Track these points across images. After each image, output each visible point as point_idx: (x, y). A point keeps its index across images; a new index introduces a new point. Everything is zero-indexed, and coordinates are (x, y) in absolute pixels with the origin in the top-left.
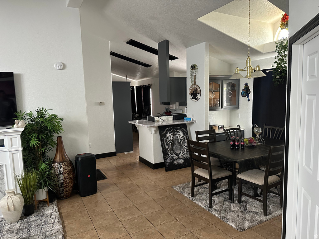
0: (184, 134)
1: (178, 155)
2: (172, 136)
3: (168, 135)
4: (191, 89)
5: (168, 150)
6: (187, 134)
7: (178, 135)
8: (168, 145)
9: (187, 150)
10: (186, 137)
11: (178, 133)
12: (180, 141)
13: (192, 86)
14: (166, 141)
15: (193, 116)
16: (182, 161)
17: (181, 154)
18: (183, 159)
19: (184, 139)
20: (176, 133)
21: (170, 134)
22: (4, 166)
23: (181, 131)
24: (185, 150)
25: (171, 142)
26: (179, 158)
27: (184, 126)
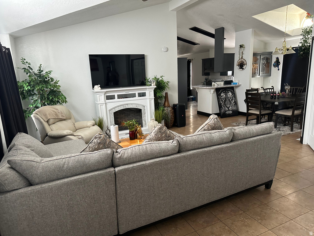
0: (232, 94)
1: (228, 108)
2: (224, 95)
3: (222, 94)
4: (239, 62)
5: (222, 104)
6: (234, 94)
7: (228, 95)
8: (222, 101)
9: (234, 105)
10: (234, 96)
11: (229, 93)
12: (230, 99)
13: (239, 59)
14: (221, 98)
15: (239, 81)
16: (231, 112)
17: (230, 107)
18: (231, 110)
19: (232, 97)
20: (227, 93)
21: (223, 94)
22: (146, 107)
23: (231, 92)
24: (233, 105)
25: (224, 99)
26: (229, 110)
27: (232, 88)
